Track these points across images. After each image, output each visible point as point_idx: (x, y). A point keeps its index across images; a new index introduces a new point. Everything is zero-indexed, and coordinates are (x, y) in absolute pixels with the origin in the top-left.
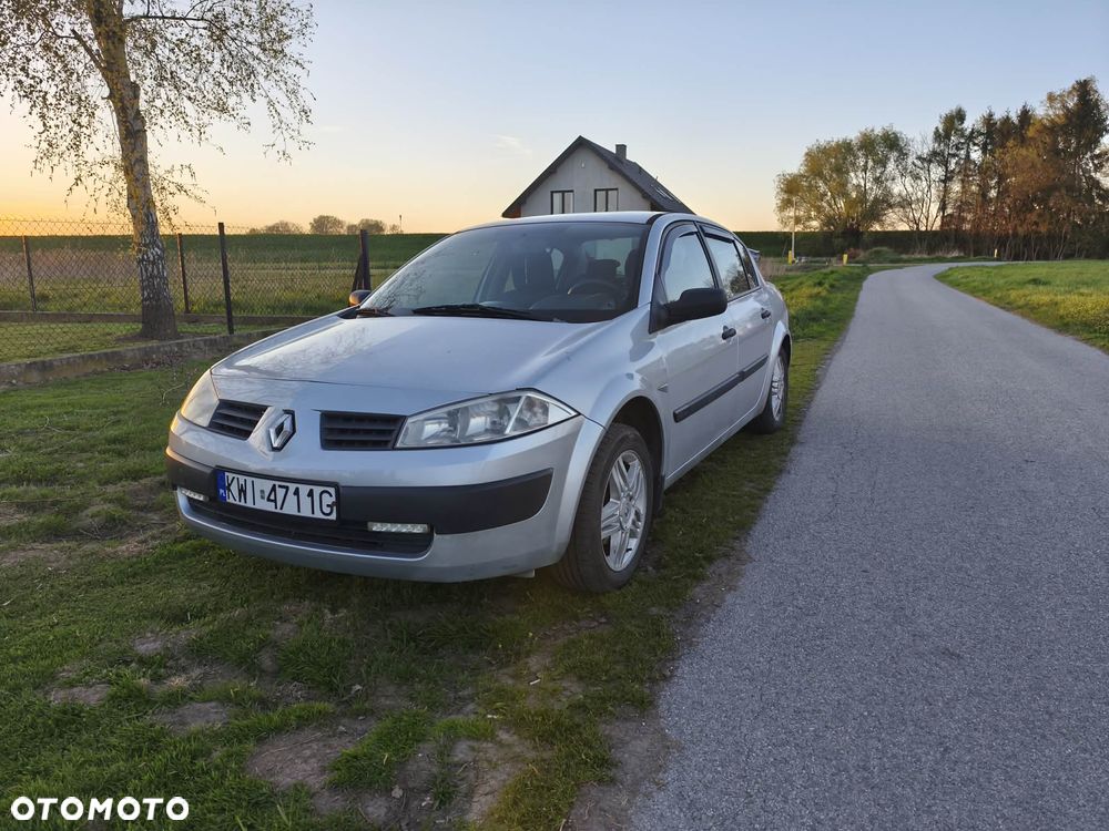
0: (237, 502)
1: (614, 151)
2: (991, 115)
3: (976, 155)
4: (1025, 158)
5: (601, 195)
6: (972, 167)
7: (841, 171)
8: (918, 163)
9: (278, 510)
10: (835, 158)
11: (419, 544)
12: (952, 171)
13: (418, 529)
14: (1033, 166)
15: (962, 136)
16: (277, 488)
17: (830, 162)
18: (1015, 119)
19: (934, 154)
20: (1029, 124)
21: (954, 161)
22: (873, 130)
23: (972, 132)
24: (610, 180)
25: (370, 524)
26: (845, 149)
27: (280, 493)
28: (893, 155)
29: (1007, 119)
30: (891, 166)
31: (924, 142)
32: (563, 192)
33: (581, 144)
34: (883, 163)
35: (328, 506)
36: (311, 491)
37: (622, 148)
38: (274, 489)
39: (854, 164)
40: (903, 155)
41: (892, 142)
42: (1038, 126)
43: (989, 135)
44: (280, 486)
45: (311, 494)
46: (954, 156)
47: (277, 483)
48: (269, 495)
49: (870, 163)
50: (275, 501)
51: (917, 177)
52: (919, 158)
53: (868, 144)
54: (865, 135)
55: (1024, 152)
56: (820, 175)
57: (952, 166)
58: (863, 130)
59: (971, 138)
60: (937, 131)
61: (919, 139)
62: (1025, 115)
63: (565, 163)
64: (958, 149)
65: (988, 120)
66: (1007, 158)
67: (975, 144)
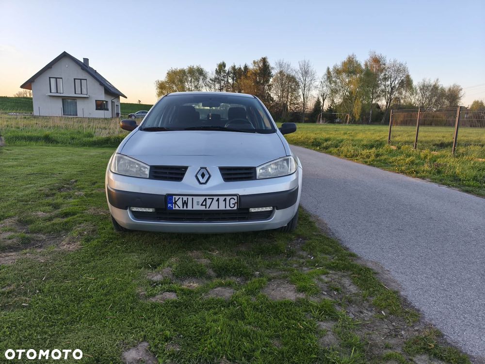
0: (181, 208)
1: (82, 61)
2: (234, 66)
3: (230, 81)
4: (248, 83)
5: (78, 82)
6: (229, 85)
7: (182, 81)
8: (211, 82)
9: (207, 209)
10: (179, 76)
11: (269, 215)
12: (223, 86)
13: (269, 209)
14: (250, 87)
15: (225, 73)
16: (207, 199)
17: (177, 78)
18: (243, 69)
19: (216, 78)
20: (248, 72)
21: (223, 82)
22: (193, 66)
23: (229, 72)
24: (82, 75)
25: (251, 209)
26: (183, 72)
27: (209, 201)
28: (201, 77)
29: (240, 68)
30: (201, 81)
31: (212, 74)
32: (56, 78)
33: (65, 55)
34: (198, 80)
35: (233, 204)
36: (225, 199)
37: (86, 60)
38: (205, 200)
39: (186, 79)
40: (205, 77)
41: (201, 72)
42: (251, 72)
43: (234, 73)
44: (209, 199)
45: (225, 200)
46: (223, 80)
47: (207, 197)
48: (203, 203)
49: (193, 80)
50: (206, 205)
51: (210, 87)
52: (211, 79)
53: (192, 71)
54: (190, 68)
55: (247, 81)
56: (173, 82)
57: (222, 84)
58: (189, 66)
59: (228, 74)
60: (216, 70)
61: (211, 72)
62: (246, 67)
63: (57, 63)
64: (224, 77)
65: (234, 68)
66: (242, 83)
67: (230, 77)
